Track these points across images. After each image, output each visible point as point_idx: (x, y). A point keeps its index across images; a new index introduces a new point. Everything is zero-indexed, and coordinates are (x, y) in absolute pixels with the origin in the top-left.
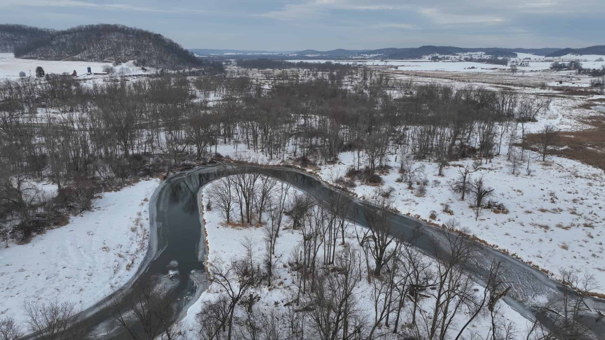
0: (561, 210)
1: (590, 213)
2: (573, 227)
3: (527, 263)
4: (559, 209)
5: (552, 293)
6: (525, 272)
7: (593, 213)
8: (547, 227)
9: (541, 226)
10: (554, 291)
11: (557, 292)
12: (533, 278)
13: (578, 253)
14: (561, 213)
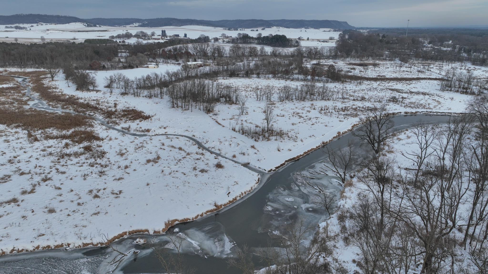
0: (9, 176)
1: (35, 168)
2: (36, 187)
3: (34, 250)
4: (6, 176)
5: (86, 263)
6: (43, 261)
7: (38, 166)
8: (15, 200)
9: (9, 202)
10: (85, 260)
11: (89, 259)
12: (56, 262)
13: (66, 210)
14: (10, 179)
